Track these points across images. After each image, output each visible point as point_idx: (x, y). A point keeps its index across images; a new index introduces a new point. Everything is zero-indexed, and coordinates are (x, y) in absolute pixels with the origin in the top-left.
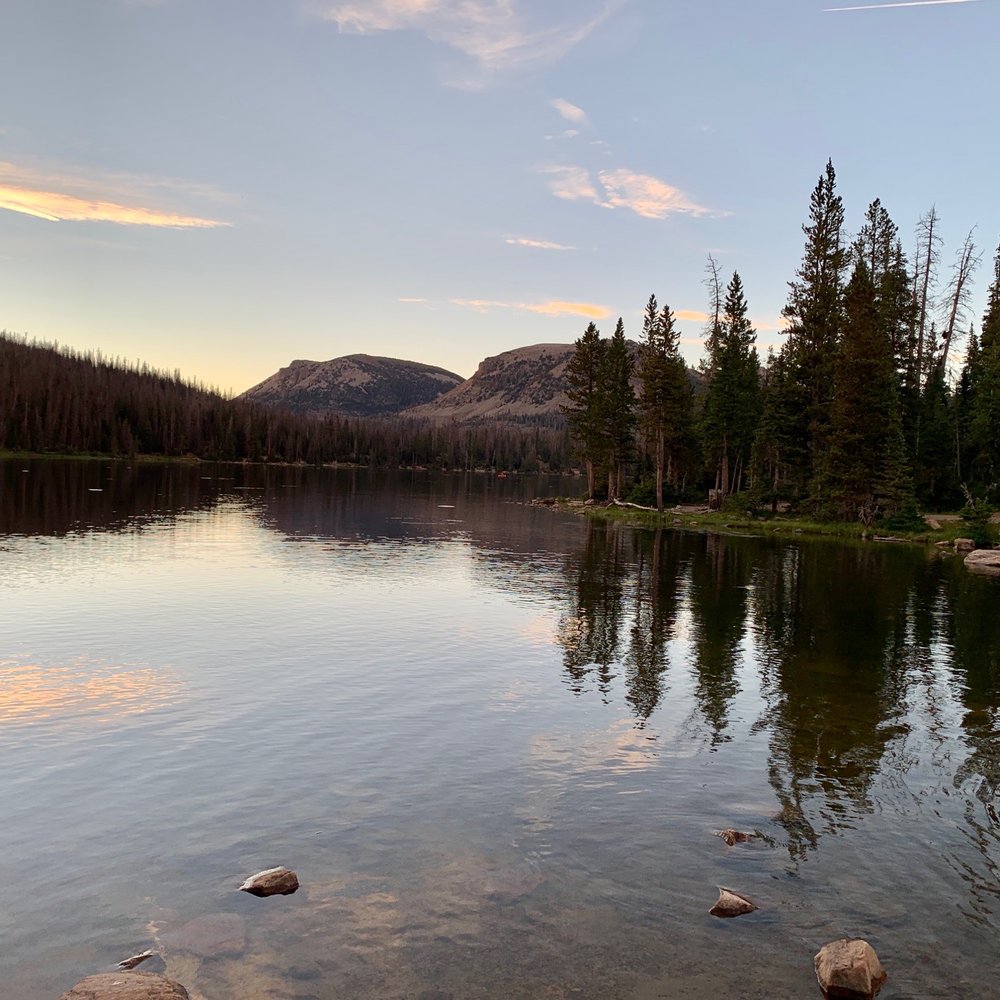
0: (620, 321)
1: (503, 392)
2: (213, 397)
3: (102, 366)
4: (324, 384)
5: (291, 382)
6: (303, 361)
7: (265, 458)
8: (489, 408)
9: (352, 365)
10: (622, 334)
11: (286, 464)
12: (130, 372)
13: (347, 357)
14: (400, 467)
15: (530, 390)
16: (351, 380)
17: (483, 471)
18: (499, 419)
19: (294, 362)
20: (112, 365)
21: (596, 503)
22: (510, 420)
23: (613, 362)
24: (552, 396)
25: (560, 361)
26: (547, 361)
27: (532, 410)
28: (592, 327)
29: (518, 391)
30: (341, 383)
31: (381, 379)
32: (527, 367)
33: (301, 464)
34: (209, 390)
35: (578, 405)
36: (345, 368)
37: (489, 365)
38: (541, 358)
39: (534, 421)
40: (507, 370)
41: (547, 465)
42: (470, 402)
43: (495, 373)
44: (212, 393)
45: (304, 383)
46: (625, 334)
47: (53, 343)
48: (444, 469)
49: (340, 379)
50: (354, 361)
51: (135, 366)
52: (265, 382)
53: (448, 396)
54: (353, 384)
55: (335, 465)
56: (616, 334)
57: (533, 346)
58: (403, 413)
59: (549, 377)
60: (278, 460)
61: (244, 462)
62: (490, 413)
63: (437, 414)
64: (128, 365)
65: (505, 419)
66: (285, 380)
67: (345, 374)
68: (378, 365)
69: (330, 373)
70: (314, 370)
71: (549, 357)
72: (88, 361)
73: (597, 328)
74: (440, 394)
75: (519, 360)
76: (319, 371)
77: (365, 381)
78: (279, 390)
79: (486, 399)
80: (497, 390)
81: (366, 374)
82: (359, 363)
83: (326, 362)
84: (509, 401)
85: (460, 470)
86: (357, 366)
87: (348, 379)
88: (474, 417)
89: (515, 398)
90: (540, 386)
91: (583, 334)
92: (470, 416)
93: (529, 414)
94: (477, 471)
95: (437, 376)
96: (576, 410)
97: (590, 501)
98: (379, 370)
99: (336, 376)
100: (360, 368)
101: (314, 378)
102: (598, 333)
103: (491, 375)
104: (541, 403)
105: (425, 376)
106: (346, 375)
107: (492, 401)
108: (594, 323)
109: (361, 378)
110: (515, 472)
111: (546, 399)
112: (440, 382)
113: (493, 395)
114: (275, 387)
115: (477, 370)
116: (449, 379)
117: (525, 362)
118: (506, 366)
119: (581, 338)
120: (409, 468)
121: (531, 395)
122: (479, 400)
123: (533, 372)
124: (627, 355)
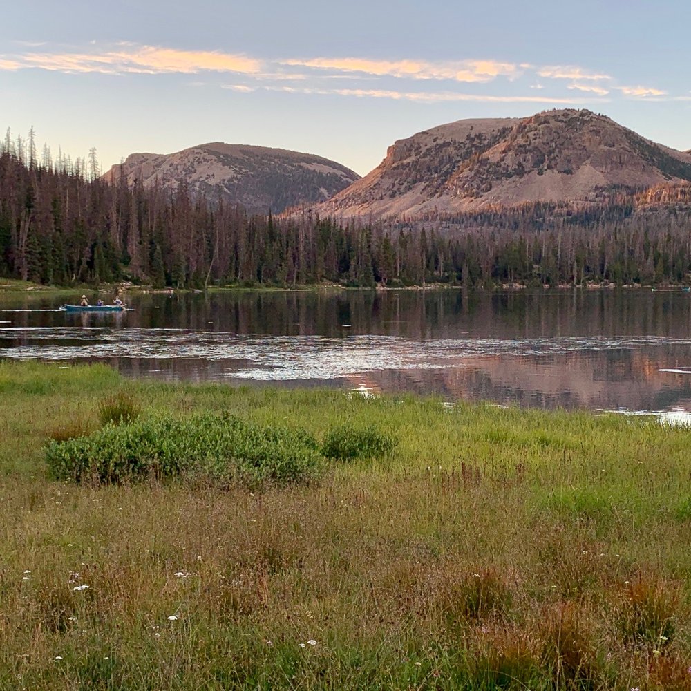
1: (423, 184)
4: (174, 183)
5: (131, 182)
6: (143, 155)
8: (408, 205)
9: (208, 157)
13: (200, 147)
15: (460, 179)
16: (208, 177)
18: (427, 219)
19: (132, 156)
22: (441, 219)
24: (491, 187)
25: (495, 141)
26: (476, 142)
27: (467, 205)
29: (444, 181)
30: (196, 181)
31: (247, 175)
32: (451, 150)
36: (199, 162)
37: (401, 149)
38: (468, 137)
40: (425, 155)
43: (409, 160)
45: (148, 183)
48: (547, 286)
49: (194, 176)
50: (210, 152)
54: (212, 182)
57: (456, 123)
59: (484, 162)
62: (410, 212)
65: (434, 219)
67: (199, 170)
68: (240, 156)
69: (180, 169)
70: (159, 166)
71: (479, 136)
75: (440, 142)
76: (166, 166)
77: (227, 177)
79: (401, 194)
80: (414, 182)
81: (227, 168)
82: (216, 154)
83: (174, 155)
84: (432, 195)
86: (213, 157)
87: (205, 176)
89: (439, 189)
90: (472, 174)
93: (465, 211)
95: (316, 167)
98: (242, 162)
99: (189, 172)
100: (219, 160)
101: (160, 176)
103: (405, 162)
104: (477, 195)
105: (301, 167)
106: (202, 171)
107: (409, 197)
109: (221, 174)
111: (483, 191)
112: (321, 174)
113: (410, 189)
115: (385, 156)
116: (332, 171)
117: (448, 144)
118: (424, 150)
121: (462, 187)
122: (392, 196)
123: (461, 156)
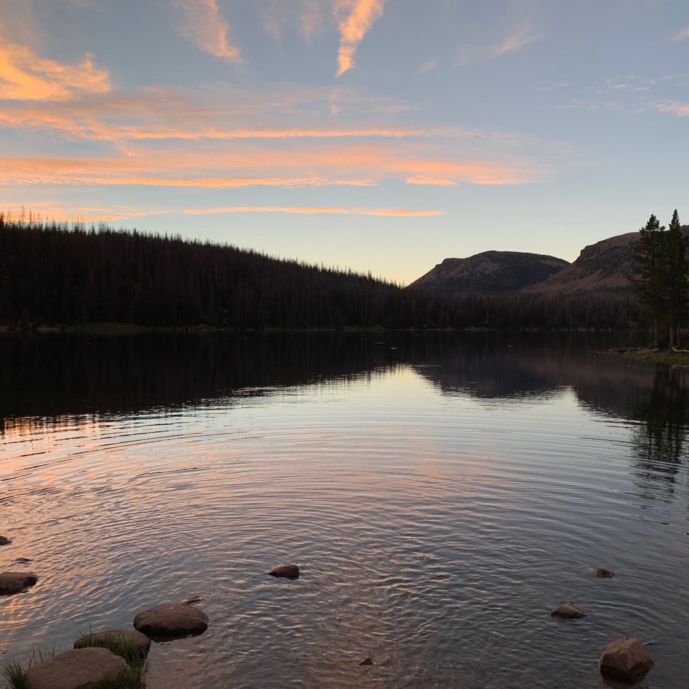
0: (676, 211)
1: (600, 271)
2: (393, 287)
3: (324, 271)
4: (466, 274)
5: (443, 274)
6: (451, 259)
7: (425, 326)
8: (589, 283)
9: (486, 259)
10: (678, 221)
11: (439, 329)
12: (341, 274)
13: (482, 254)
14: (521, 329)
15: (622, 267)
16: (485, 269)
17: (584, 330)
18: (597, 291)
19: (445, 260)
20: (330, 270)
21: (660, 351)
22: (606, 291)
23: (670, 243)
26: (635, 246)
27: (624, 283)
28: (653, 218)
29: (612, 269)
30: (478, 272)
31: (507, 267)
32: (619, 251)
33: (450, 329)
34: (390, 283)
35: (644, 277)
36: (481, 262)
37: (588, 252)
38: (630, 243)
39: (626, 291)
40: (602, 255)
41: (636, 324)
42: (575, 279)
43: (593, 257)
44: (392, 284)
45: (453, 274)
46: (680, 221)
47: (295, 260)
49: (477, 269)
50: (487, 256)
51: (344, 271)
52: (426, 275)
53: (557, 276)
54: (486, 272)
55: (473, 329)
56: (673, 222)
58: (523, 290)
60: (433, 327)
61: (412, 329)
62: (590, 287)
63: (549, 290)
64: (340, 270)
65: (602, 291)
66: (439, 272)
67: (480, 265)
68: (504, 257)
69: (470, 266)
70: (459, 264)
71: (637, 242)
72: (316, 268)
73: (657, 219)
74: (551, 275)
75: (612, 246)
76: (462, 265)
77: (495, 269)
78: (436, 279)
79: (586, 276)
80: (595, 269)
81: (496, 264)
82: (490, 257)
83: (467, 258)
84: (605, 277)
85: (566, 330)
86: (488, 259)
87: (483, 269)
88: (578, 290)
89: (610, 274)
90: (630, 264)
91: (646, 224)
92: (575, 289)
93: (621, 286)
94: (579, 329)
95: (548, 262)
96: (642, 281)
97: (656, 349)
98: (504, 261)
99: (474, 267)
100: (492, 260)
101: (459, 270)
102: (658, 222)
103: (590, 258)
104: (631, 277)
105: (538, 262)
106: (482, 266)
107: (591, 278)
108: (654, 215)
109: (492, 267)
110: (610, 330)
112: (551, 266)
113: (592, 273)
114: (433, 277)
115: (579, 255)
116: (557, 264)
117: (617, 247)
118: (602, 251)
119: (644, 227)
120: (527, 329)
121: (622, 272)
122: (581, 278)
123: (624, 254)
124: (683, 237)
